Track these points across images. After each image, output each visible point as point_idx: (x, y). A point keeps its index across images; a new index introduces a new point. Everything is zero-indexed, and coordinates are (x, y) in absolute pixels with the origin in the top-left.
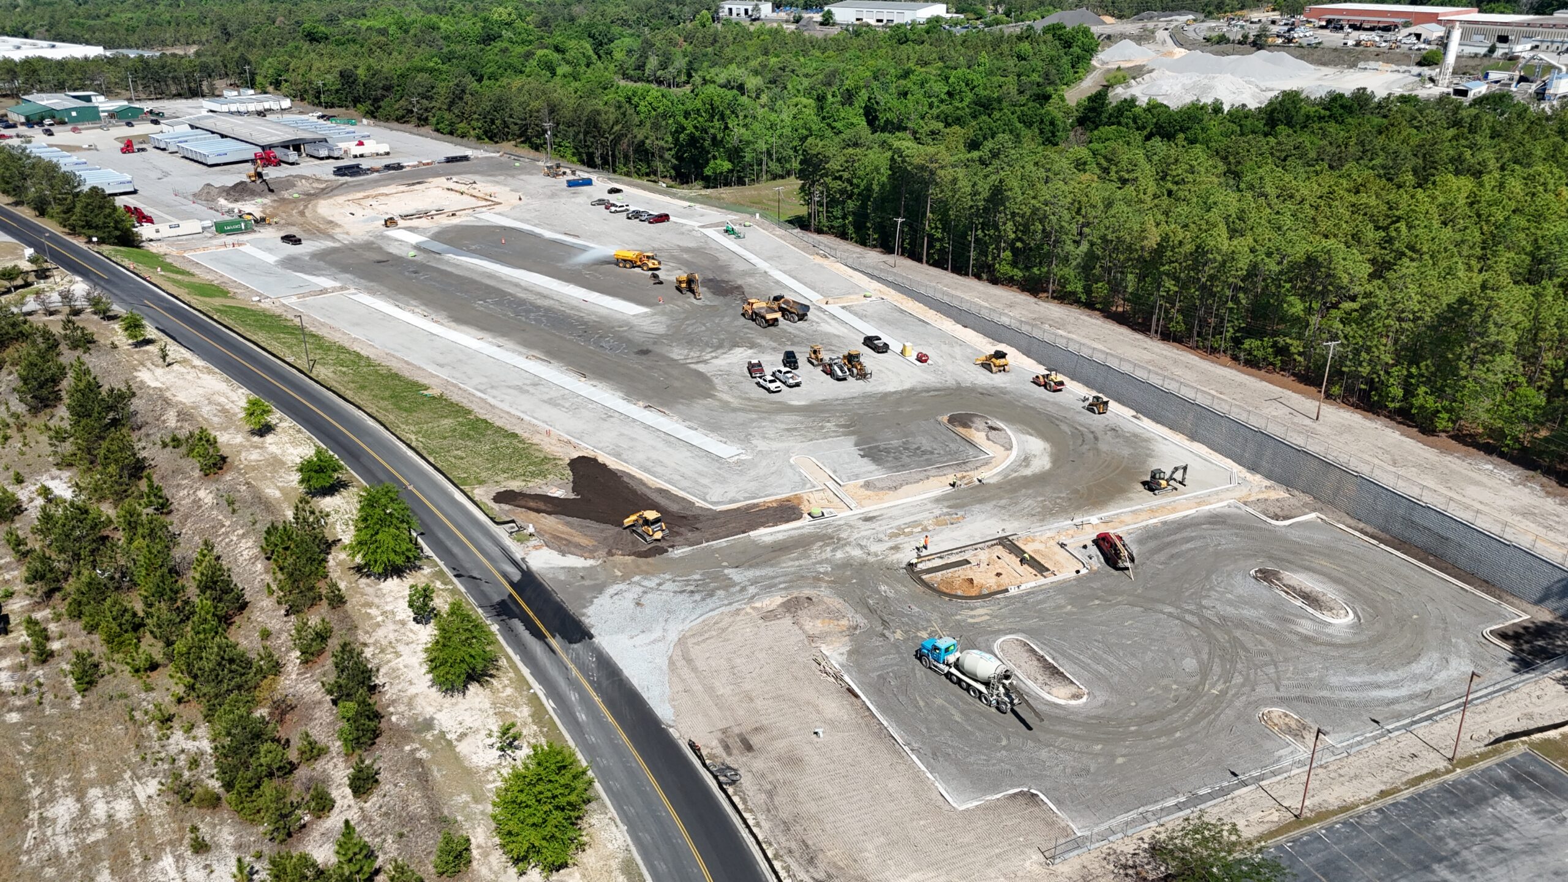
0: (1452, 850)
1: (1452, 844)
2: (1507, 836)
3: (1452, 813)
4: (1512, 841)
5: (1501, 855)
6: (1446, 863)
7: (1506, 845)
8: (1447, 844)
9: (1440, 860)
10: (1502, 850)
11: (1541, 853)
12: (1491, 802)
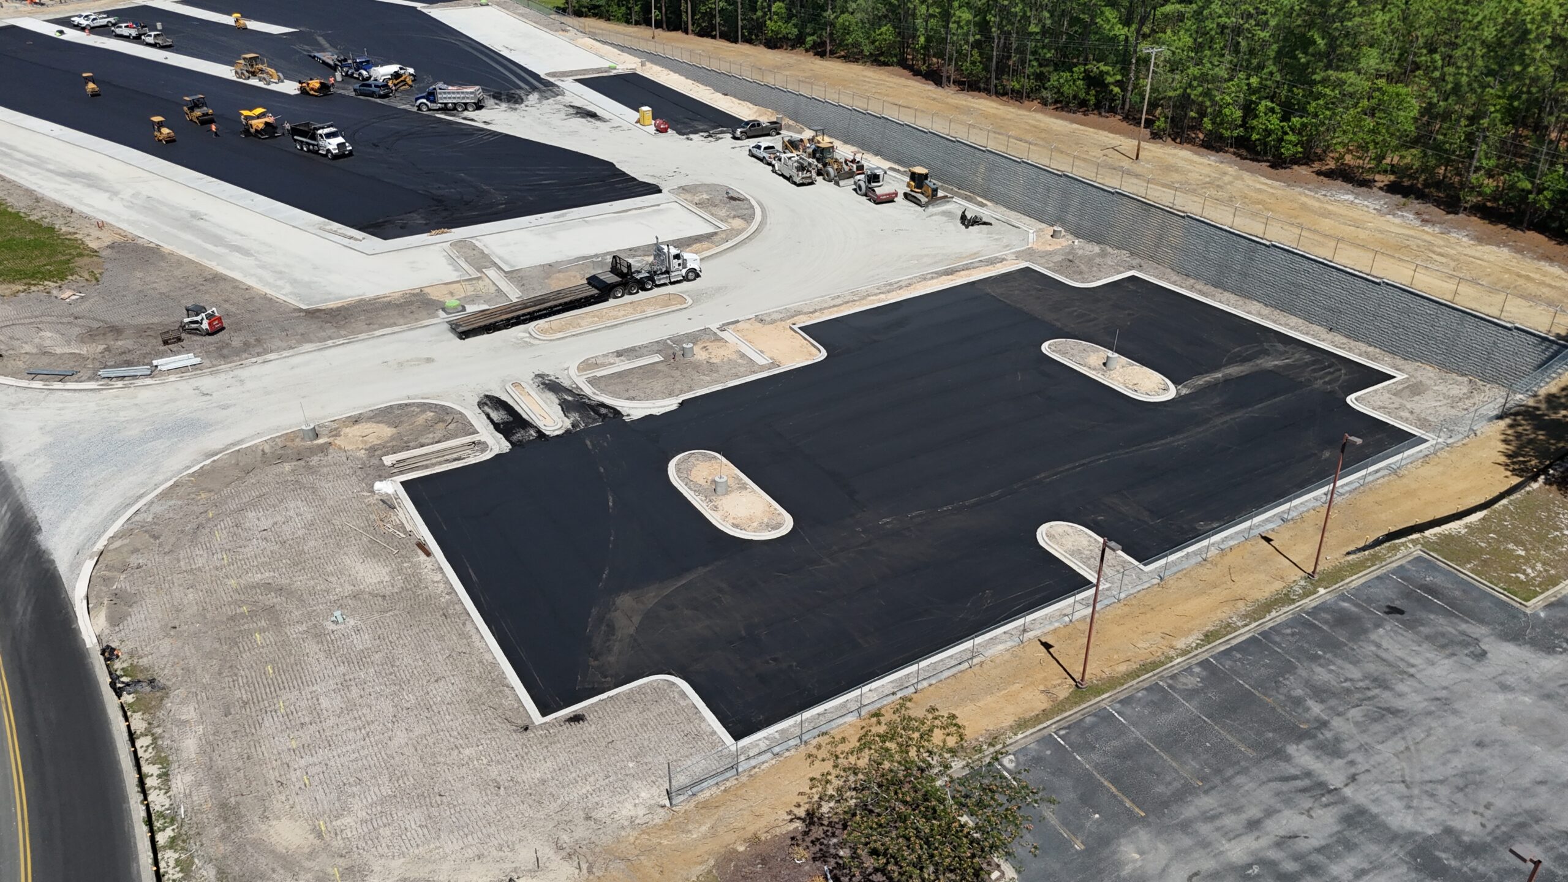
0: (1317, 719)
1: (1316, 709)
2: (1401, 687)
3: (1315, 658)
4: (1409, 696)
5: (1393, 721)
6: (1308, 742)
7: (1399, 704)
8: (1308, 709)
9: (1300, 736)
10: (1395, 712)
11: (1455, 712)
12: (1373, 637)
